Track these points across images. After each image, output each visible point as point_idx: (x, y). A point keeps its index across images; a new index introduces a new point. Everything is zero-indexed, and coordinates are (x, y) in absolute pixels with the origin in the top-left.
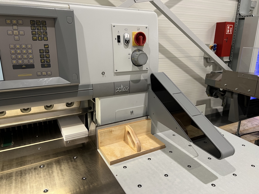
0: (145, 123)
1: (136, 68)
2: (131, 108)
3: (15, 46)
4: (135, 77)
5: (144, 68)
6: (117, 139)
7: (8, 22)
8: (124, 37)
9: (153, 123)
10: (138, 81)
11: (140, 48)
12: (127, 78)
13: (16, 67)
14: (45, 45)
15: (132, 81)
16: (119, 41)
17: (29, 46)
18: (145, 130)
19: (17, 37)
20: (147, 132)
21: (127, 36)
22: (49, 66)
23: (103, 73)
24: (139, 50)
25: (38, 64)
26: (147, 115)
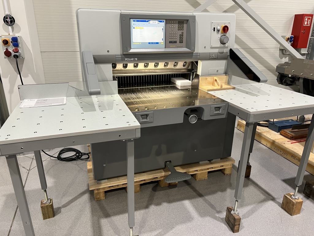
0: (225, 78)
1: (222, 45)
2: (217, 68)
3: (171, 33)
4: (221, 50)
5: (226, 45)
6: (209, 83)
7: (171, 22)
8: (217, 28)
9: (229, 79)
10: (223, 53)
11: (224, 34)
12: (216, 51)
13: (170, 42)
14: (182, 32)
15: (219, 52)
16: (214, 30)
17: (176, 33)
18: (224, 81)
19: (172, 29)
20: (226, 83)
21: (219, 28)
22: (182, 42)
23: (205, 47)
24: (224, 35)
25: (178, 41)
26: (226, 73)
